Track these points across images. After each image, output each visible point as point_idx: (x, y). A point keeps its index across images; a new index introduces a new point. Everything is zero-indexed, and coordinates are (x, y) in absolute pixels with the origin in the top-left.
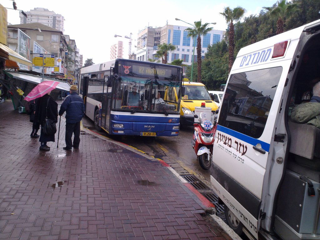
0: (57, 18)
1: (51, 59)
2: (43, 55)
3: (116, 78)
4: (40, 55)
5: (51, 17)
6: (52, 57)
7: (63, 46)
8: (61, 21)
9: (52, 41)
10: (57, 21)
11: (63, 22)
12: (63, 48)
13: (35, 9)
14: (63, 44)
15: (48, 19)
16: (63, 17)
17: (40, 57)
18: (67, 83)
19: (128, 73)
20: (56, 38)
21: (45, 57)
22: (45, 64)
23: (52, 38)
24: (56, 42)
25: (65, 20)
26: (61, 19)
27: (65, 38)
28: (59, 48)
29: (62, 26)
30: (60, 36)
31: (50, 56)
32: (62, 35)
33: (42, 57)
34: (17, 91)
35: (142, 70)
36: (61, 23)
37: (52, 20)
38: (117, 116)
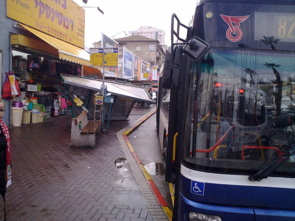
0: (159, 33)
1: (114, 55)
2: (102, 50)
3: (192, 53)
4: (99, 50)
5: (154, 33)
6: (114, 52)
7: (160, 54)
8: (162, 35)
9: (149, 51)
10: (159, 36)
11: (164, 36)
12: (159, 56)
13: (141, 27)
14: (159, 52)
15: (152, 35)
16: (164, 32)
17: (100, 52)
18: (143, 89)
19: (238, 39)
20: (153, 47)
21: (105, 52)
22: (105, 62)
23: (149, 48)
24: (153, 51)
25: (166, 34)
26: (162, 33)
27: (161, 47)
28: (155, 57)
29: (163, 39)
30: (156, 45)
31: (112, 51)
32: (159, 44)
33: (102, 52)
34: (75, 100)
35: (288, 28)
36: (163, 37)
37: (155, 36)
38: (200, 184)
